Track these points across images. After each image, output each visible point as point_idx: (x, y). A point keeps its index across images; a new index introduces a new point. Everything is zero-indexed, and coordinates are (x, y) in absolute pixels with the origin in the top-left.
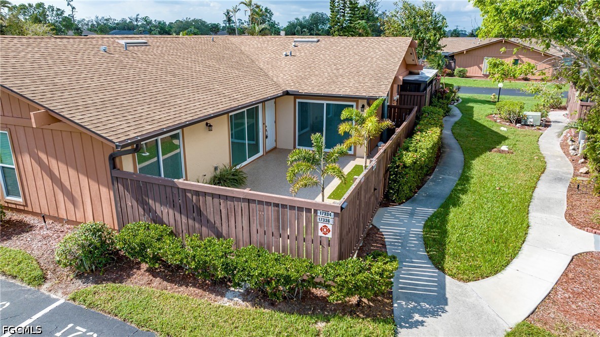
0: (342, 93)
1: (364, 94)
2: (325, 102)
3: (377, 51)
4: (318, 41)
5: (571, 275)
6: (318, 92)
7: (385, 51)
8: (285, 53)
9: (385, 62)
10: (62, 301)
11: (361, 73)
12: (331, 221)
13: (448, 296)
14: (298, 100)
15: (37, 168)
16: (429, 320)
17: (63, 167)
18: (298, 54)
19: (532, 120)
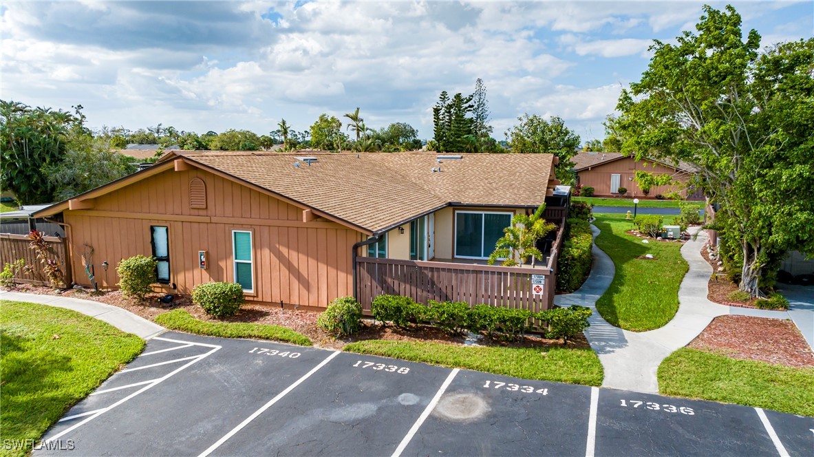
0: (501, 203)
1: (523, 204)
2: (483, 213)
3: (523, 166)
4: (462, 158)
5: (713, 327)
6: (479, 203)
7: (530, 166)
8: (433, 169)
9: (534, 176)
10: (338, 352)
11: (513, 186)
12: (543, 282)
13: (626, 338)
14: (457, 212)
15: (275, 260)
16: (617, 350)
17: (303, 257)
18: (446, 170)
19: (672, 233)
